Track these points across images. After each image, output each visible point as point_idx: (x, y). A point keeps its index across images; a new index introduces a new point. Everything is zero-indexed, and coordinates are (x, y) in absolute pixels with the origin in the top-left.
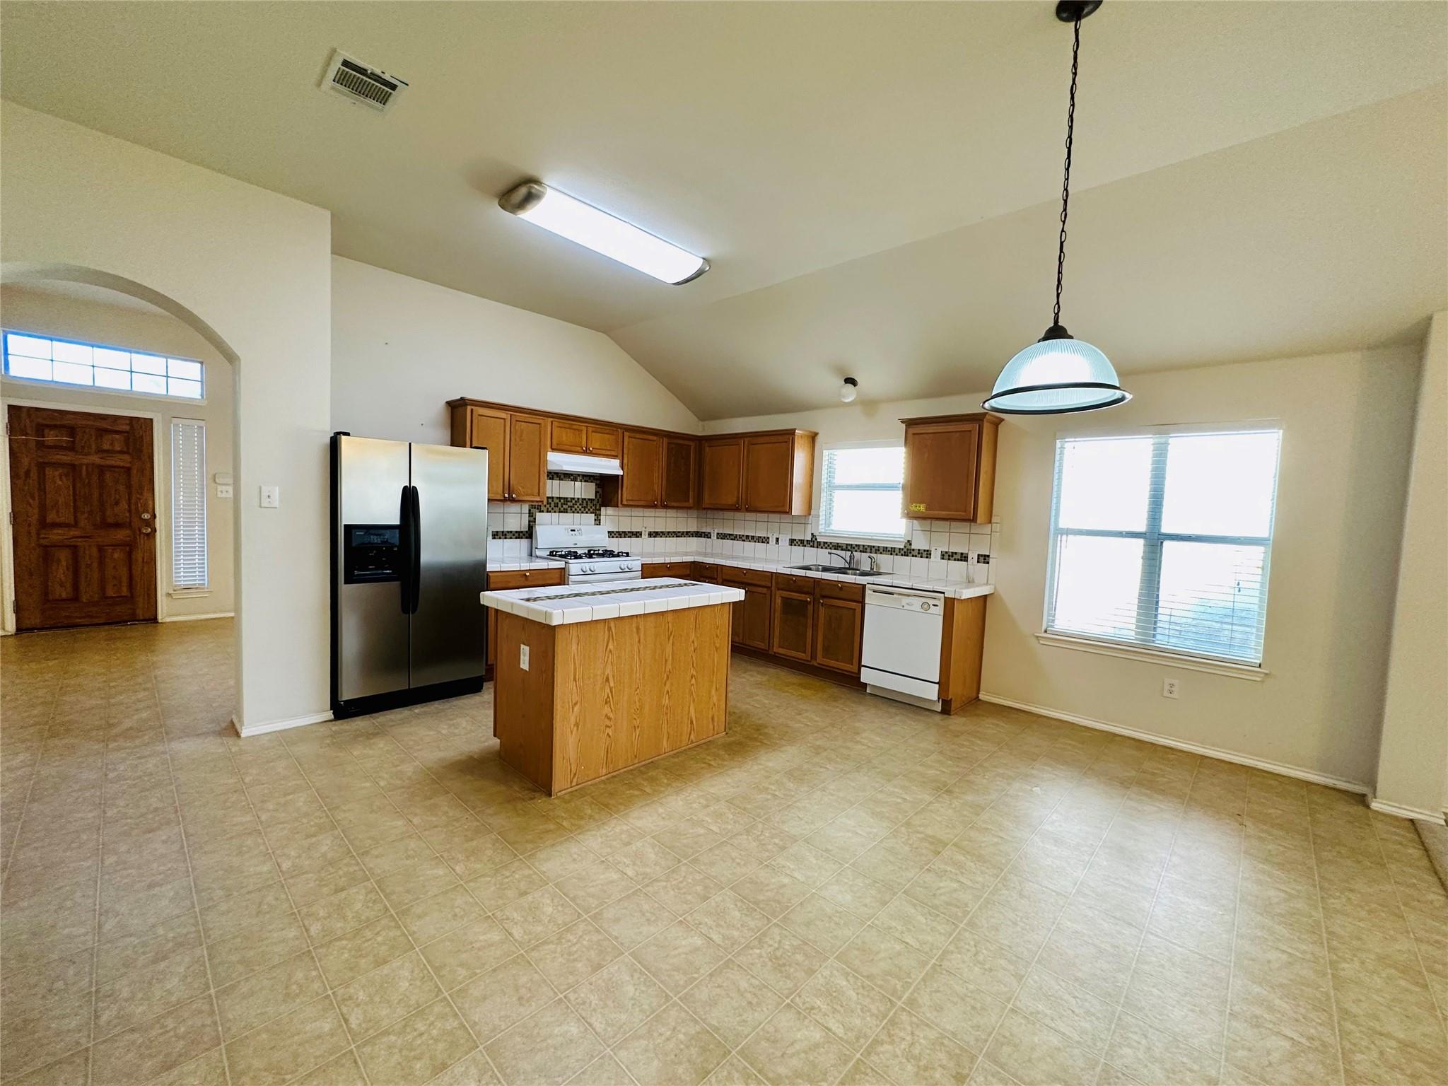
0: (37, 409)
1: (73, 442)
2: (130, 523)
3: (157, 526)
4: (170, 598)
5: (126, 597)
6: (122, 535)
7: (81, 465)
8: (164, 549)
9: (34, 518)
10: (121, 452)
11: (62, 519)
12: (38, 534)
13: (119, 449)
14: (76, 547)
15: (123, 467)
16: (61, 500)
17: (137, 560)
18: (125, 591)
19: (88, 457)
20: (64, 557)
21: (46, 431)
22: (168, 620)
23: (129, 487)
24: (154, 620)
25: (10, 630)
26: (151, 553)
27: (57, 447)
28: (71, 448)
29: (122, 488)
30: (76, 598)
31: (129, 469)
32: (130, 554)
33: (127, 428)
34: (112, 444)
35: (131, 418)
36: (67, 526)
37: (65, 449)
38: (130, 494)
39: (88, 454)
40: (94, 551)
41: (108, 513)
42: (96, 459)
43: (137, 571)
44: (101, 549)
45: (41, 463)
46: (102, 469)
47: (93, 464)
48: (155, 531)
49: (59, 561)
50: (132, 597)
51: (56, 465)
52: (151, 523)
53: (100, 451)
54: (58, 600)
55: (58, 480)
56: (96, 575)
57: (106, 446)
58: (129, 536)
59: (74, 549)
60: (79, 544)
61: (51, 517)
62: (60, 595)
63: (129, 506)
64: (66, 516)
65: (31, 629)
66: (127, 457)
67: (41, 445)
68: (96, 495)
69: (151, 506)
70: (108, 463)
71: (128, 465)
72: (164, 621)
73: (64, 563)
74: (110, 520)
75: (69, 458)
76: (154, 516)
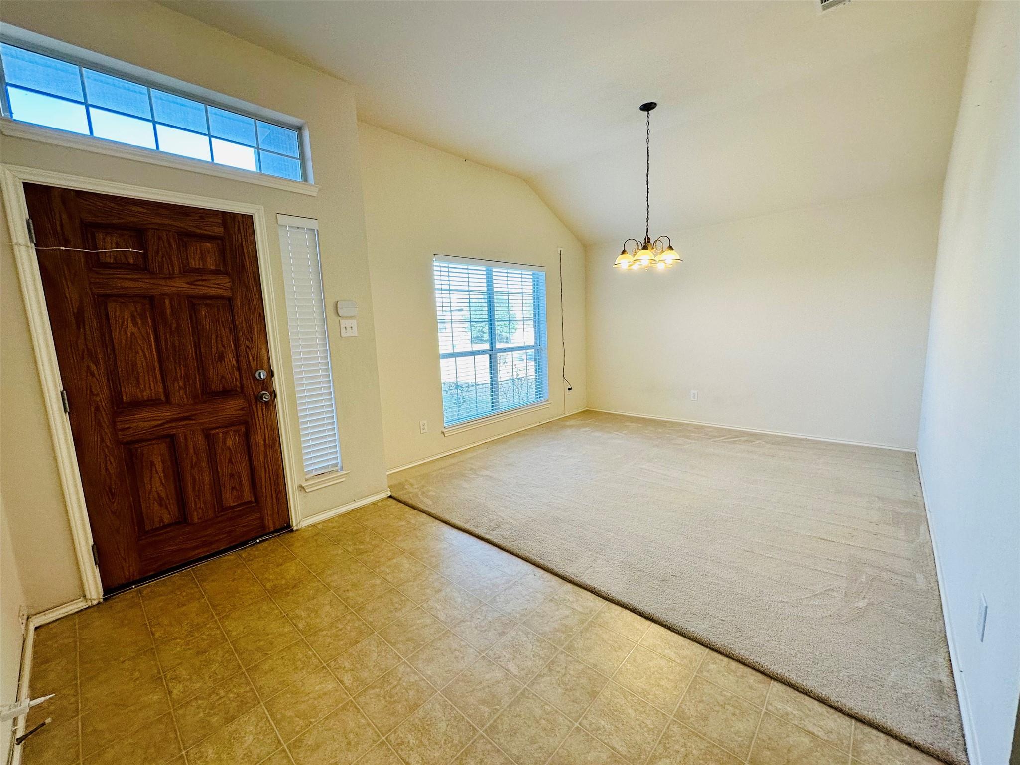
0: (79, 194)
1: (145, 256)
2: (242, 388)
3: (277, 388)
4: (303, 491)
5: (250, 502)
6: (232, 408)
7: (163, 295)
8: (288, 419)
9: (102, 397)
10: (216, 272)
11: (146, 394)
12: (114, 423)
13: (213, 268)
14: (172, 437)
15: (221, 297)
16: (140, 360)
17: (257, 444)
18: (247, 495)
19: (169, 283)
20: (157, 455)
21: (100, 236)
22: (304, 524)
23: (234, 329)
24: (287, 528)
25: (94, 597)
26: (273, 430)
27: (120, 265)
28: (142, 267)
29: (225, 333)
30: (183, 519)
31: (230, 300)
32: (247, 436)
33: (219, 230)
34: (203, 259)
35: (224, 214)
36: (153, 403)
37: (135, 268)
38: (236, 341)
39: (171, 277)
40: (200, 438)
41: (212, 373)
42: (180, 285)
43: (259, 459)
44: (209, 437)
45: (99, 296)
46: (193, 303)
47: (179, 295)
48: (275, 396)
49: (152, 464)
50: (257, 501)
51: (125, 298)
52: (267, 385)
53: (186, 271)
54: (158, 529)
55: (130, 325)
56: (207, 478)
57: (194, 263)
58: (242, 409)
59: (171, 441)
60: (174, 432)
61: (128, 392)
62: (162, 520)
63: (237, 361)
64: (151, 388)
65: (125, 586)
66: (225, 281)
67: (95, 263)
68: (190, 349)
69: (266, 358)
70: (203, 291)
71: (228, 294)
72: (299, 527)
73: (159, 466)
74: (216, 386)
75: (142, 285)
76: (271, 373)
